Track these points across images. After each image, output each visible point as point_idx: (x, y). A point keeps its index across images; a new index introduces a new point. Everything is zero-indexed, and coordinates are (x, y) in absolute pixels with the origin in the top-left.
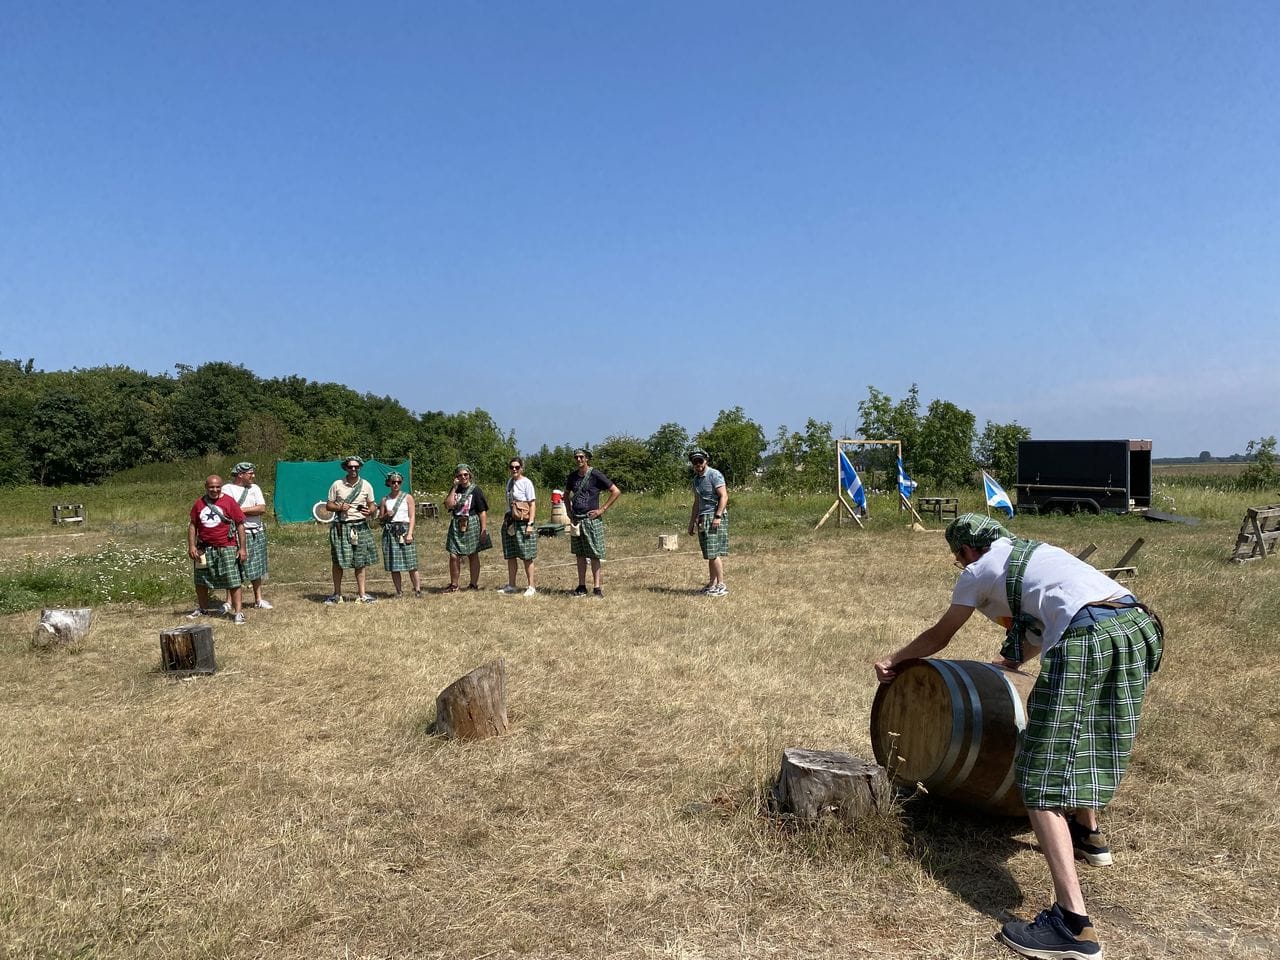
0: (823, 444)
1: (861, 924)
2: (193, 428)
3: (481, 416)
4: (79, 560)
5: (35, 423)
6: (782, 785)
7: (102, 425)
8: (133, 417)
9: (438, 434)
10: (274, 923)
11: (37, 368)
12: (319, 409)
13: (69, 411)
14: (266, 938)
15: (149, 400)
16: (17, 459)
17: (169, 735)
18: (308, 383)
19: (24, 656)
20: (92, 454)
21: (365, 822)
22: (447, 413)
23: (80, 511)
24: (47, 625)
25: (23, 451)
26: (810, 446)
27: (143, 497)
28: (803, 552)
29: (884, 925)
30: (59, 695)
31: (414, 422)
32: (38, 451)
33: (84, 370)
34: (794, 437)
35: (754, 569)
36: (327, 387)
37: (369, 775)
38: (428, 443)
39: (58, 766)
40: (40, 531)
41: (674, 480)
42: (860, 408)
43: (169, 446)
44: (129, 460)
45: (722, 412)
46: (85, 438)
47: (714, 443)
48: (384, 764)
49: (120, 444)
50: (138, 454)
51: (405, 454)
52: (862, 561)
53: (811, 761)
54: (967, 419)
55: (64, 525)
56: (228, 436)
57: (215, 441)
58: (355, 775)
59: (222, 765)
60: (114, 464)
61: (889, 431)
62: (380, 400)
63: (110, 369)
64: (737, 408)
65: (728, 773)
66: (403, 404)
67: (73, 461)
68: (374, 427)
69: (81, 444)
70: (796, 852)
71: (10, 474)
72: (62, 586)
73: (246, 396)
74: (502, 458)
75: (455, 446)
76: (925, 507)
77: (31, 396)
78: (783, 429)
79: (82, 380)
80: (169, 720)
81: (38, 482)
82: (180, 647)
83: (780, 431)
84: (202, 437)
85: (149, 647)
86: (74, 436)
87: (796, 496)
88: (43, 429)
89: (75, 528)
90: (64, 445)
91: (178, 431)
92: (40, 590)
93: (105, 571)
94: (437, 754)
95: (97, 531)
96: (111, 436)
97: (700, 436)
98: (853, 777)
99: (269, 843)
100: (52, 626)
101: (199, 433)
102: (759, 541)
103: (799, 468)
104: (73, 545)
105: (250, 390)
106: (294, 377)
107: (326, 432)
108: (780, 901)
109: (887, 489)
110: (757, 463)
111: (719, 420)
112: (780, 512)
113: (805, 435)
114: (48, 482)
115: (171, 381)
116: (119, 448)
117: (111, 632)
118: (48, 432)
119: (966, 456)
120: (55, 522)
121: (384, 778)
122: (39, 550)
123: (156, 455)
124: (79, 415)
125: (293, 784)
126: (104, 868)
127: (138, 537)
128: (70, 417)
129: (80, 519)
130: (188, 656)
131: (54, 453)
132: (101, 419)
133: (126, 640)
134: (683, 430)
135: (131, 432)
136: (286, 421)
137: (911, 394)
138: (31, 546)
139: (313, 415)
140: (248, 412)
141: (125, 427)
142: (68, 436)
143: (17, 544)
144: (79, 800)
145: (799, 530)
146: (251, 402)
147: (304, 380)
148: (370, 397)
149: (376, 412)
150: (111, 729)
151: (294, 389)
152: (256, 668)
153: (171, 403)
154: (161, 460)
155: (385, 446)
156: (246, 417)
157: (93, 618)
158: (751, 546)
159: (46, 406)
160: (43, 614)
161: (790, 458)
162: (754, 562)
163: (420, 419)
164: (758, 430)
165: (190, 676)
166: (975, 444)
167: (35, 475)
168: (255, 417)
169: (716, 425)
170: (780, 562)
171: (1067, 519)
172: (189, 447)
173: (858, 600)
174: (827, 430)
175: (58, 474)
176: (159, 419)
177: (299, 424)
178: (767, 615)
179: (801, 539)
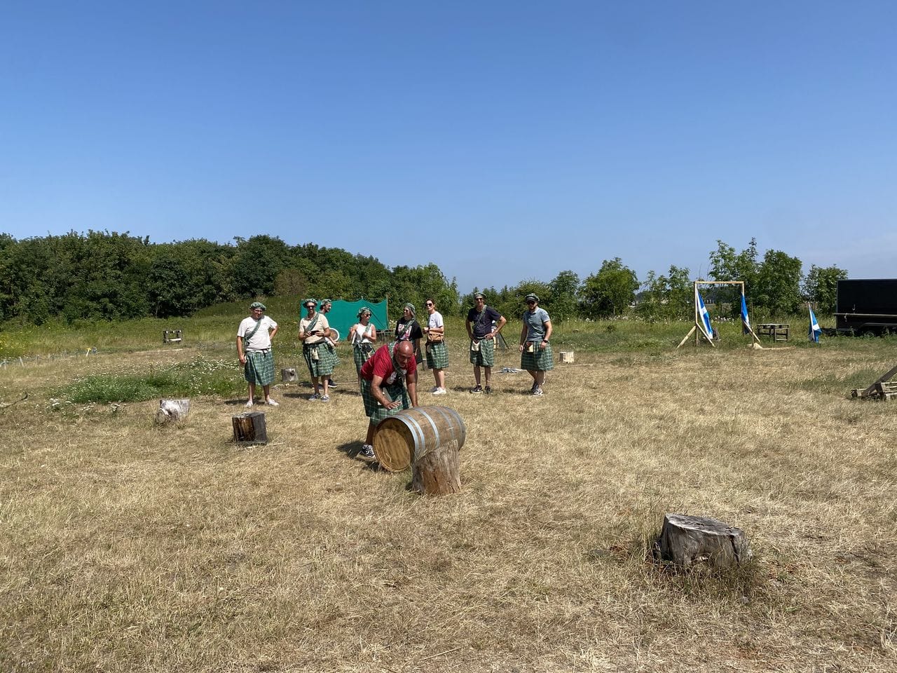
0: (683, 284)
1: (728, 647)
2: (247, 279)
3: (432, 268)
4: (181, 366)
5: (152, 278)
6: (664, 539)
7: (191, 278)
8: (210, 273)
9: (404, 281)
10: (313, 617)
11: (151, 242)
12: (327, 265)
13: (171, 269)
14: (308, 626)
15: (219, 261)
16: (141, 301)
17: (240, 485)
18: (320, 248)
19: (150, 429)
20: (186, 297)
21: (367, 550)
22: (410, 267)
23: (180, 335)
24: (163, 410)
25: (144, 295)
26: (672, 286)
27: (217, 325)
28: (668, 364)
29: (746, 649)
30: (172, 456)
31: (388, 273)
32: (153, 296)
33: (180, 242)
34: (660, 279)
35: (632, 377)
36: (331, 251)
37: (369, 517)
38: (398, 287)
39: (174, 503)
40: (157, 347)
41: (569, 312)
42: (711, 257)
43: (232, 291)
44: (208, 301)
45: (605, 261)
46: (181, 287)
47: (599, 284)
48: (378, 510)
49: (202, 290)
50: (214, 296)
51: (383, 295)
52: (715, 372)
53: (686, 523)
54: (796, 264)
55: (171, 344)
56: (269, 284)
57: (261, 287)
58: (360, 517)
59: (274, 506)
60: (199, 303)
61: (733, 273)
62: (366, 259)
63: (194, 241)
64: (616, 258)
65: (621, 528)
66: (381, 261)
67: (174, 302)
68: (362, 277)
69: (179, 291)
70: (675, 589)
71: (137, 310)
72: (171, 384)
73: (280, 258)
74: (447, 298)
75: (415, 289)
76: (762, 331)
77: (148, 260)
78: (652, 274)
79: (179, 248)
80: (239, 474)
81: (154, 315)
82: (245, 425)
83: (649, 275)
84: (252, 285)
85: (225, 426)
86: (174, 285)
87: (662, 323)
88: (156, 282)
89: (177, 345)
90: (169, 291)
91: (237, 281)
92: (158, 386)
93: (197, 374)
94: (414, 504)
95: (191, 347)
96: (197, 285)
97: (589, 279)
98: (720, 536)
99: (306, 561)
100: (167, 410)
101: (250, 282)
102: (635, 357)
103: (664, 302)
104: (176, 357)
105: (282, 253)
106: (311, 244)
107: (332, 280)
108: (664, 625)
109: (733, 317)
110: (632, 299)
111: (603, 267)
112: (650, 334)
113: (668, 277)
114: (160, 315)
115: (231, 248)
116: (202, 293)
117: (202, 414)
118: (159, 283)
119: (795, 292)
120: (165, 342)
121: (379, 520)
122: (156, 359)
123: (224, 297)
124: (177, 272)
125: (320, 521)
126: (205, 572)
127: (215, 351)
128: (172, 273)
129: (180, 339)
130: (250, 432)
131: (163, 297)
132: (191, 274)
133: (211, 420)
134: (576, 275)
135: (209, 282)
136: (306, 274)
137: (751, 245)
138: (152, 357)
139: (323, 270)
140: (281, 268)
141: (205, 279)
142: (172, 285)
143: (143, 356)
144: (188, 525)
145: (665, 349)
146: (283, 261)
147: (317, 246)
148: (359, 256)
149: (364, 267)
150: (205, 479)
151: (311, 252)
152: (292, 441)
153: (233, 263)
154: (228, 301)
155: (370, 290)
156: (281, 272)
157: (190, 405)
158: (629, 360)
159: (157, 266)
160: (161, 403)
161: (657, 294)
162: (632, 372)
163: (392, 271)
164: (633, 274)
165: (252, 445)
166: (802, 283)
167: (152, 311)
168: (286, 271)
169: (601, 271)
170: (651, 372)
171: (878, 339)
172: (244, 292)
173: (713, 401)
174: (685, 273)
175: (166, 310)
176: (226, 273)
177: (314, 276)
178: (644, 411)
179: (667, 355)
